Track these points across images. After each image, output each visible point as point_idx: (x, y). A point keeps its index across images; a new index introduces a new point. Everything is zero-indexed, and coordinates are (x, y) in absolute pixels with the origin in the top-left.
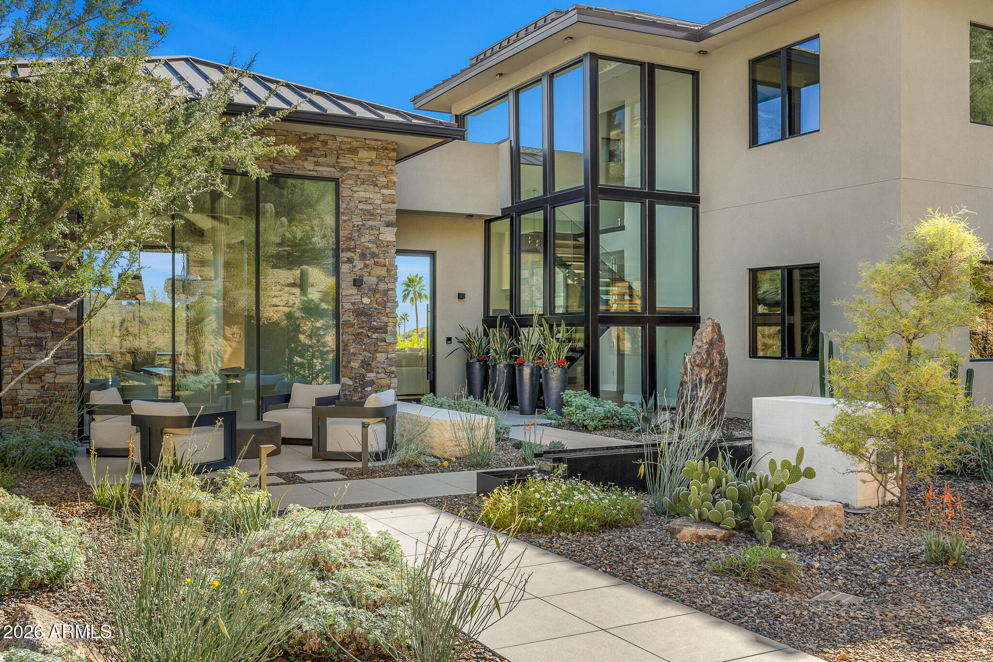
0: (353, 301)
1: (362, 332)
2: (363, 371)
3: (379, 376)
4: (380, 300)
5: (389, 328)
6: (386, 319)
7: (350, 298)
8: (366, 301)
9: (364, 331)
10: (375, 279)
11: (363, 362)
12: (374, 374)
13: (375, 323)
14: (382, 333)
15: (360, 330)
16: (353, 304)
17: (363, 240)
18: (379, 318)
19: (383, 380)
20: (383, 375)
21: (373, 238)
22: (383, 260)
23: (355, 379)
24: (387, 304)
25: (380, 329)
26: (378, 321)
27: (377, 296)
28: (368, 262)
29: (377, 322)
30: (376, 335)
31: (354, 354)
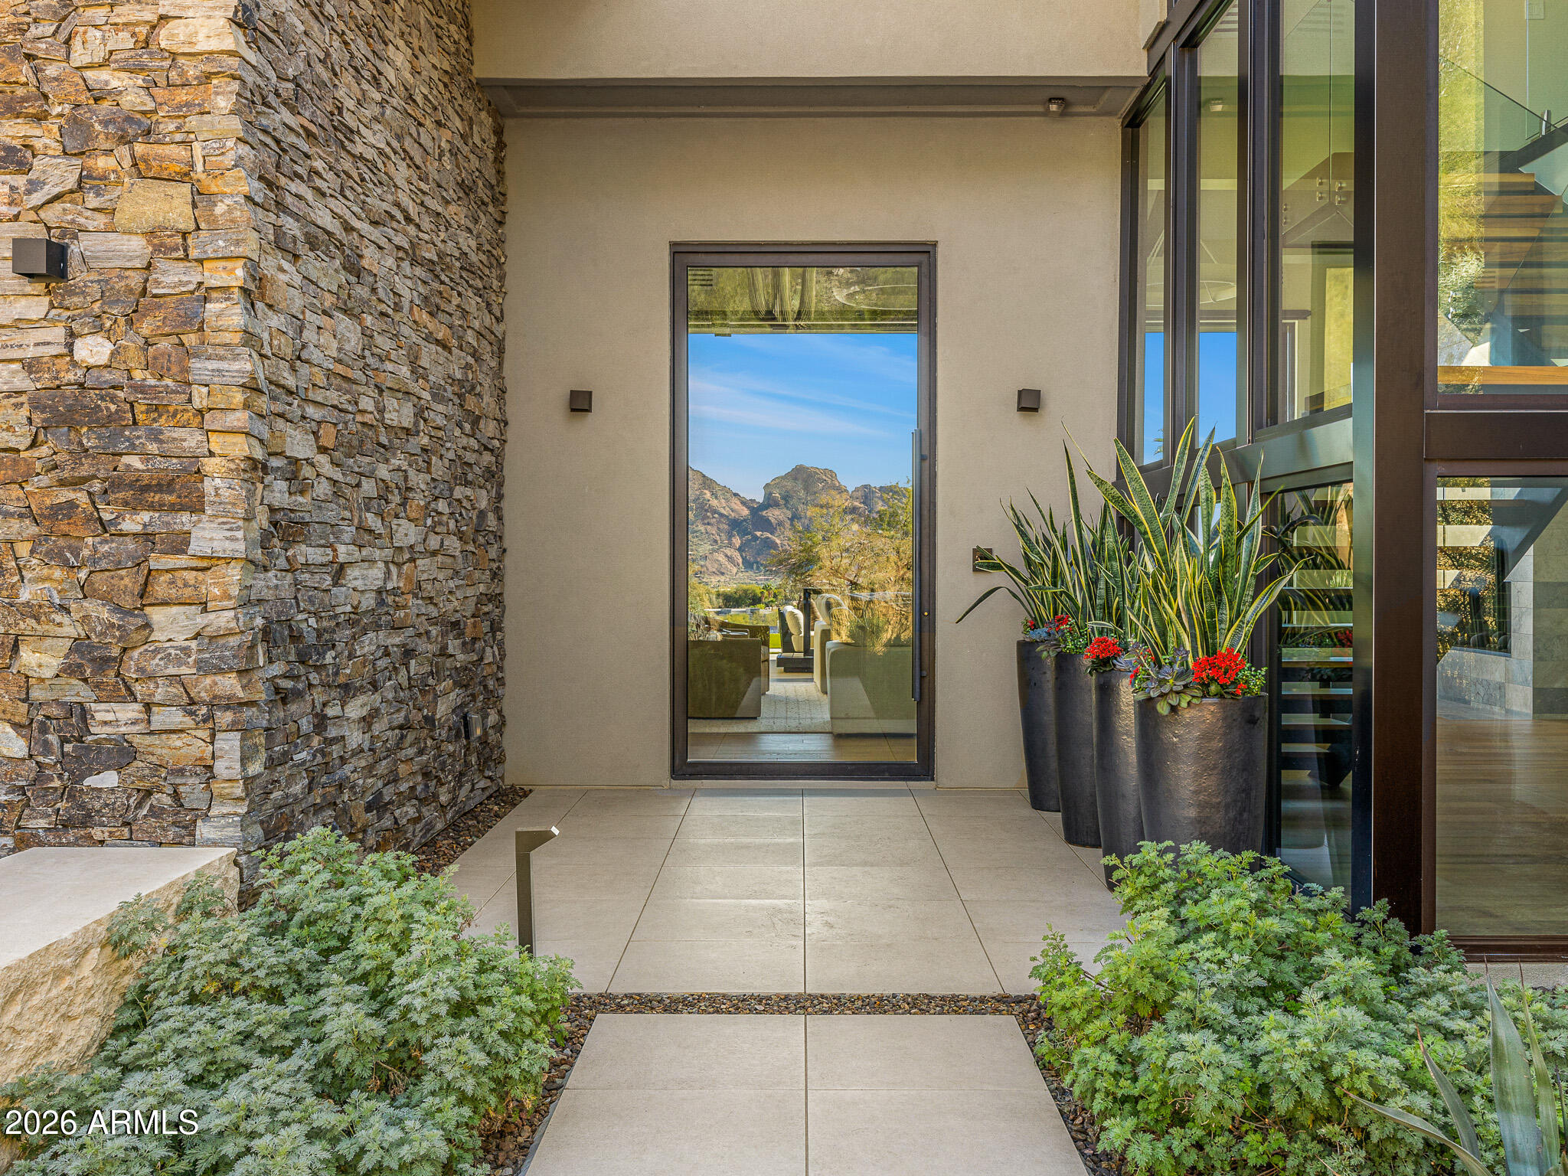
0: (30, 353)
1: (72, 505)
2: (77, 691)
3: (164, 717)
4: (164, 344)
5: (208, 486)
6: (191, 440)
7: (17, 337)
8: (93, 350)
9: (82, 498)
10: (136, 246)
11: (79, 645)
12: (130, 711)
13: (135, 462)
14: (174, 508)
15: (65, 495)
16: (30, 366)
17: (80, 55)
18: (155, 436)
19: (176, 741)
20: (175, 717)
21: (124, 41)
22: (181, 152)
23: (44, 729)
24: (195, 364)
25: (167, 486)
26: (153, 448)
27: (146, 327)
28: (102, 163)
29: (146, 456)
30: (145, 516)
31: (33, 611)
